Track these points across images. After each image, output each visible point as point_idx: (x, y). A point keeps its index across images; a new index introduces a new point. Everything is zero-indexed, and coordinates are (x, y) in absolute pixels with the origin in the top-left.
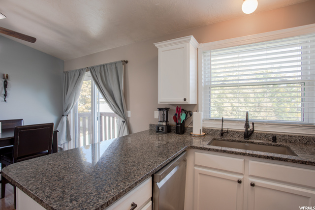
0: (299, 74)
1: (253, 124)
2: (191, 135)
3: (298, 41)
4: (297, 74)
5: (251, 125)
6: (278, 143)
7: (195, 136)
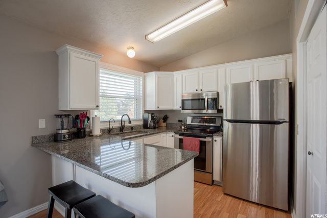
0: (133, 94)
1: (124, 122)
2: (92, 136)
3: (133, 77)
4: (132, 91)
5: (123, 123)
6: (134, 130)
7: (96, 136)
